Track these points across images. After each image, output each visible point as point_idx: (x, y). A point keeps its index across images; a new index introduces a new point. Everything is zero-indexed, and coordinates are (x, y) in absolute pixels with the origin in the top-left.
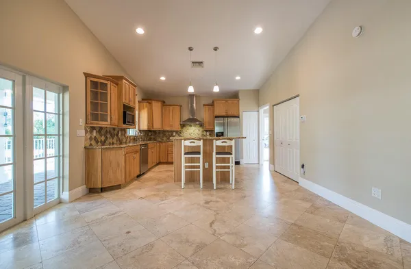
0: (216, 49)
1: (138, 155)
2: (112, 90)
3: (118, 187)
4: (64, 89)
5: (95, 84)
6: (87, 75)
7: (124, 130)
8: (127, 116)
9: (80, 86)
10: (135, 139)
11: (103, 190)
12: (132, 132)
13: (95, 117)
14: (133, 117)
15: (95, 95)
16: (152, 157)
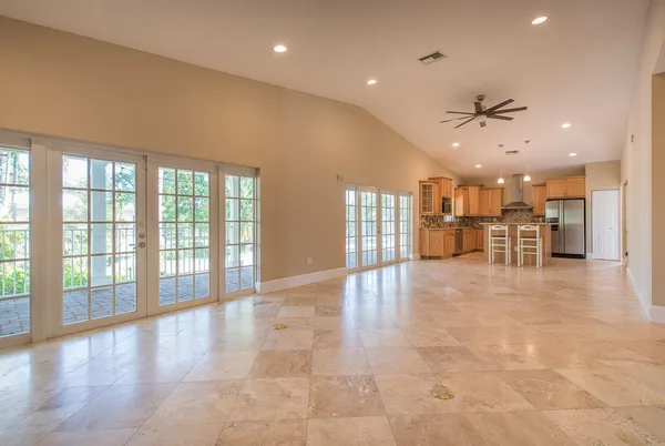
0: (527, 142)
1: (453, 238)
2: (435, 188)
3: (438, 258)
4: (411, 193)
5: (424, 187)
6: (420, 182)
7: (442, 217)
8: (446, 207)
9: (416, 189)
10: (451, 224)
11: (430, 258)
12: (448, 218)
13: (425, 209)
14: (450, 206)
15: (424, 193)
16: (467, 242)
